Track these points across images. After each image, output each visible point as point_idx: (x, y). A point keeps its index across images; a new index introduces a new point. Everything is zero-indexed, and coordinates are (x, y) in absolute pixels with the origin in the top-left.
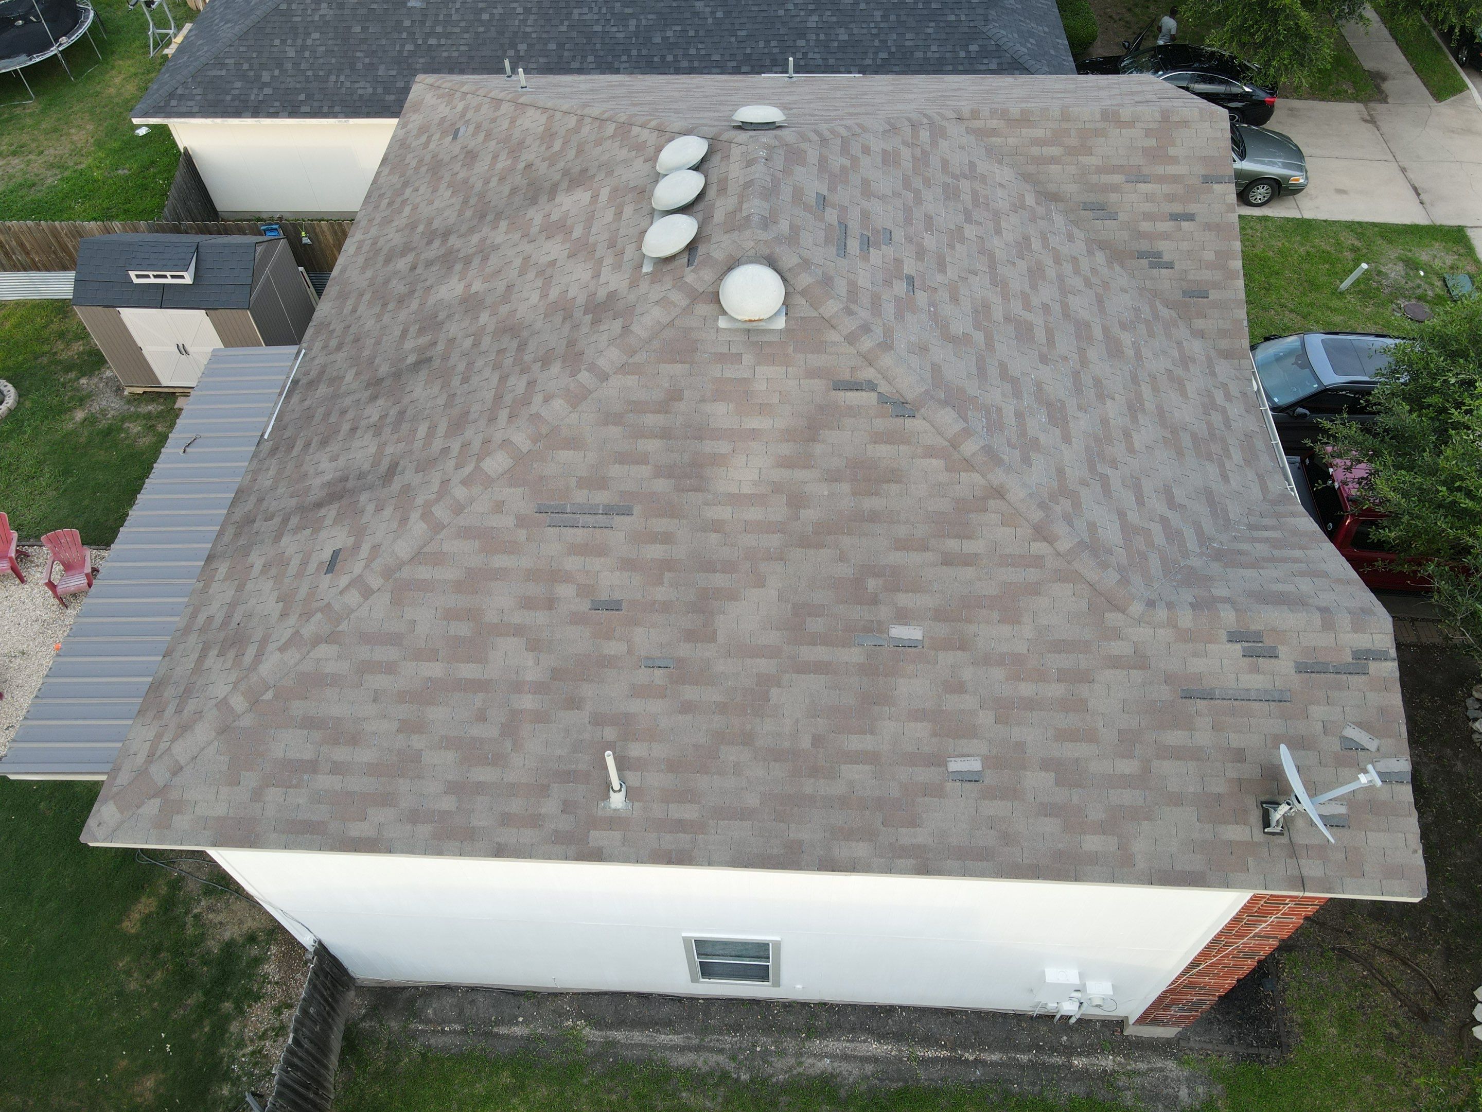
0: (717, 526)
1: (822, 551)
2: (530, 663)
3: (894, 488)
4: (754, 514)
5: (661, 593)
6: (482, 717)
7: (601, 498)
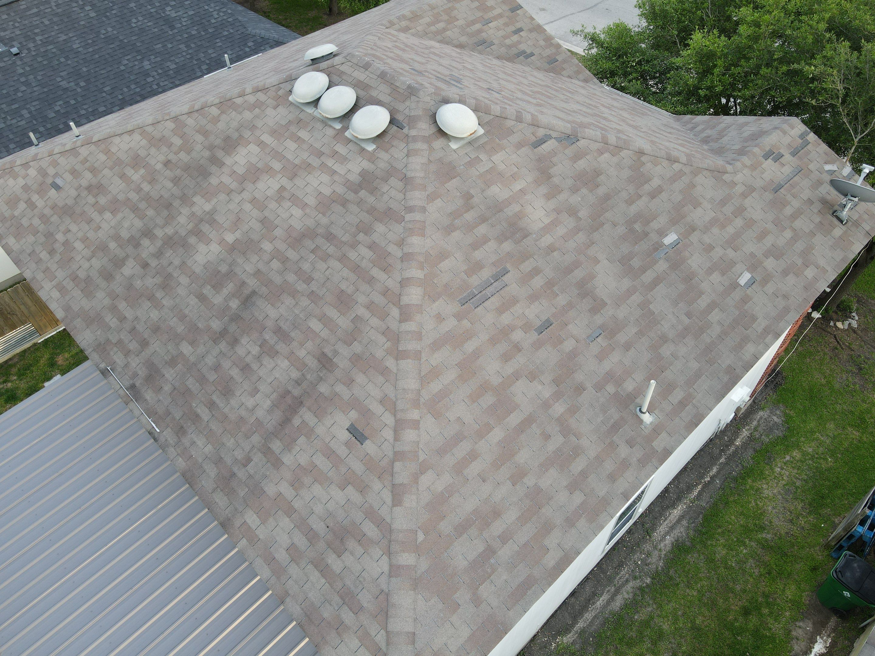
0: (551, 249)
1: (604, 227)
2: (540, 387)
3: (602, 177)
4: (561, 231)
5: (562, 300)
6: (547, 437)
7: (486, 274)
